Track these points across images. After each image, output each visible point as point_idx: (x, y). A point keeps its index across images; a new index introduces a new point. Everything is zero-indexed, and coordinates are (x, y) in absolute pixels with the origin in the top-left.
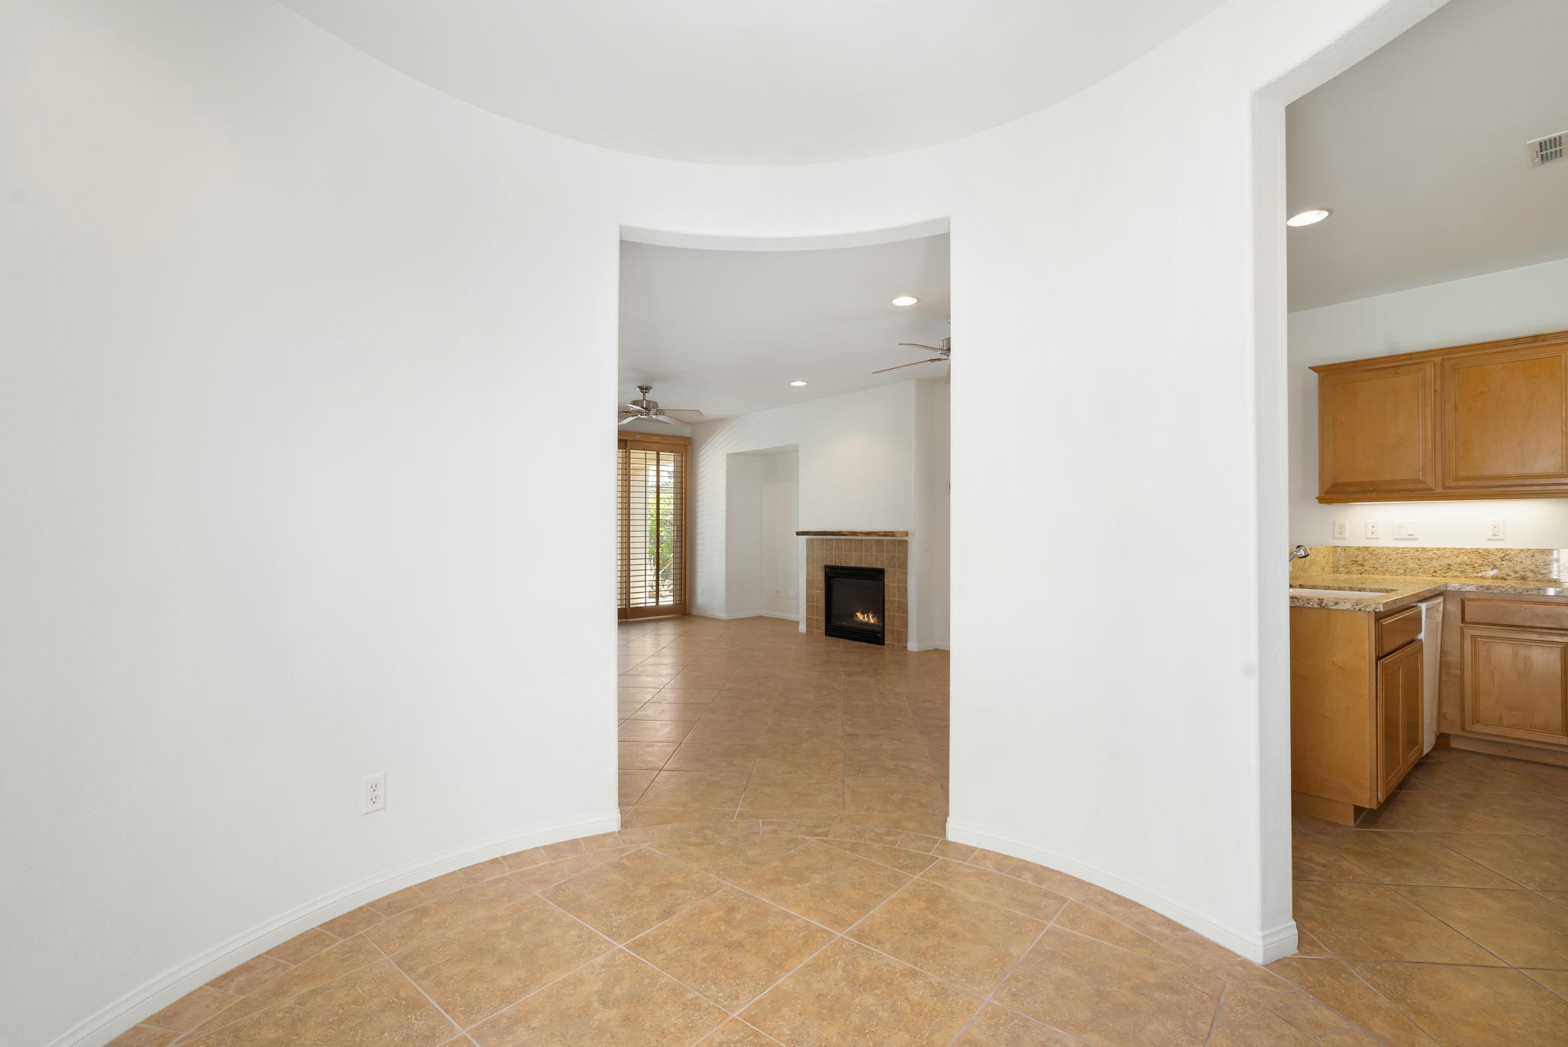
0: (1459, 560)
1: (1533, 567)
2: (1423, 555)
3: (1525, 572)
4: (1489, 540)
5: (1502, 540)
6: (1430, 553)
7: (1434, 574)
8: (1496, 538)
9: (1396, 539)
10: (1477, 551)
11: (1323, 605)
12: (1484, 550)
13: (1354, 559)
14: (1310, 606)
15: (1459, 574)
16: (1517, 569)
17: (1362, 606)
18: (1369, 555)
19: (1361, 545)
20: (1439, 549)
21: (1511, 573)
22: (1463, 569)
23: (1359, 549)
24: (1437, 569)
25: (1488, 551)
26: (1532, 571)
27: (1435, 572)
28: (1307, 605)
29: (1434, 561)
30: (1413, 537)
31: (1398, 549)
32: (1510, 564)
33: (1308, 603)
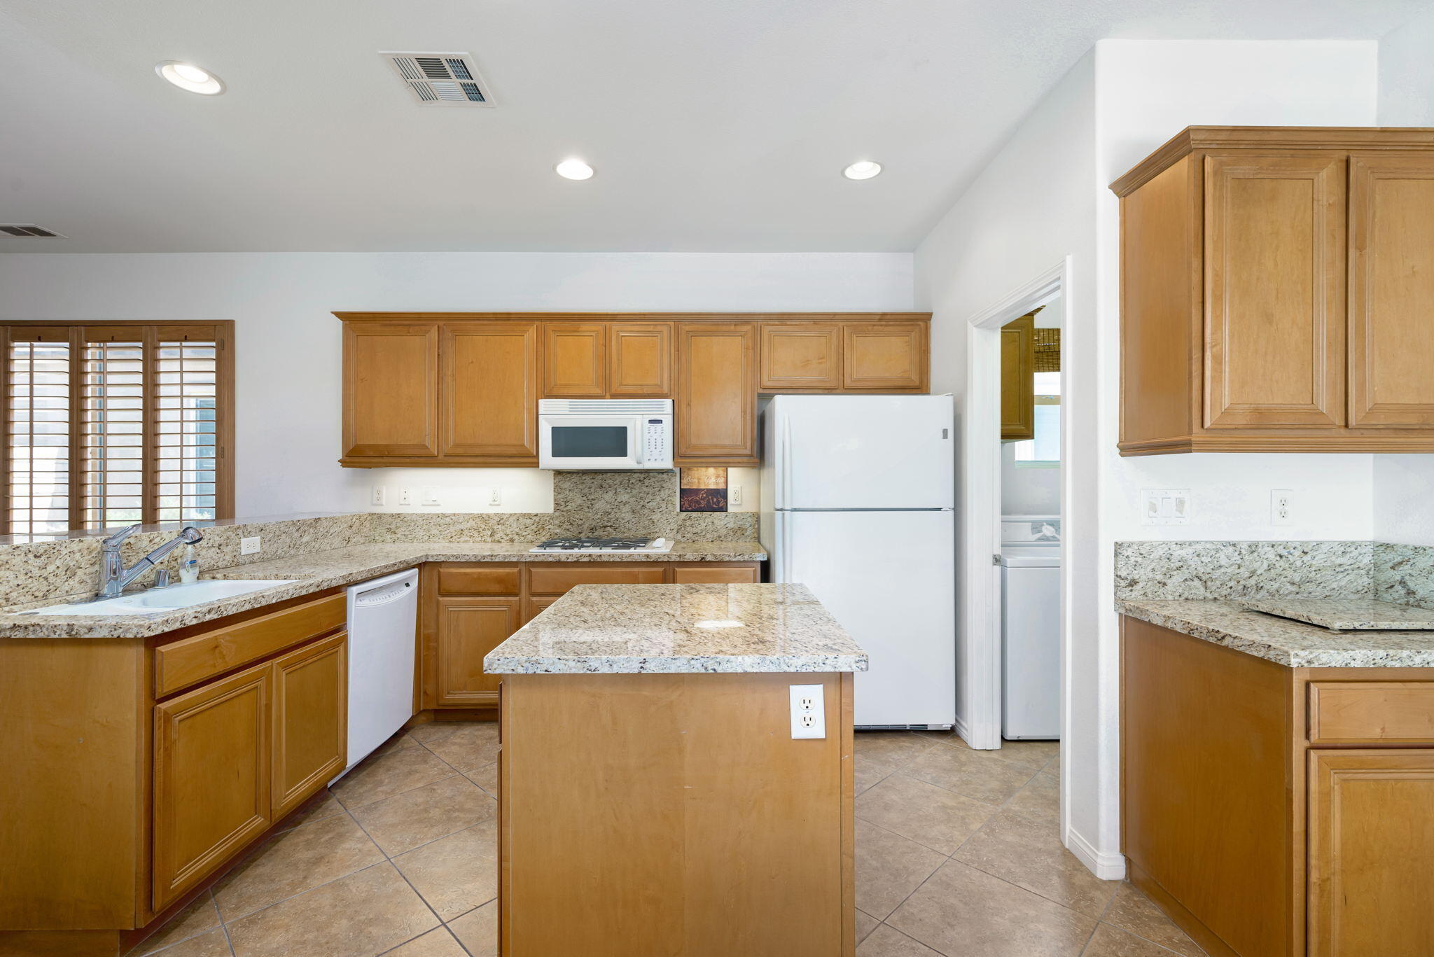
0: (469, 525)
1: (517, 530)
2: (442, 521)
3: (513, 534)
4: (491, 505)
5: (499, 505)
6: (448, 519)
7: (451, 540)
8: (496, 503)
9: (423, 505)
10: (481, 516)
11: (74, 633)
12: (486, 514)
13: (388, 526)
14: (56, 636)
15: (469, 539)
16: (508, 532)
17: (121, 630)
18: (401, 522)
19: (395, 512)
20: (454, 515)
21: (504, 537)
22: (471, 534)
23: (392, 516)
24: (453, 535)
25: (488, 516)
26: (517, 534)
27: (452, 537)
28: (53, 636)
29: (451, 526)
30: (436, 503)
31: (424, 515)
32: (503, 527)
33: (55, 633)
